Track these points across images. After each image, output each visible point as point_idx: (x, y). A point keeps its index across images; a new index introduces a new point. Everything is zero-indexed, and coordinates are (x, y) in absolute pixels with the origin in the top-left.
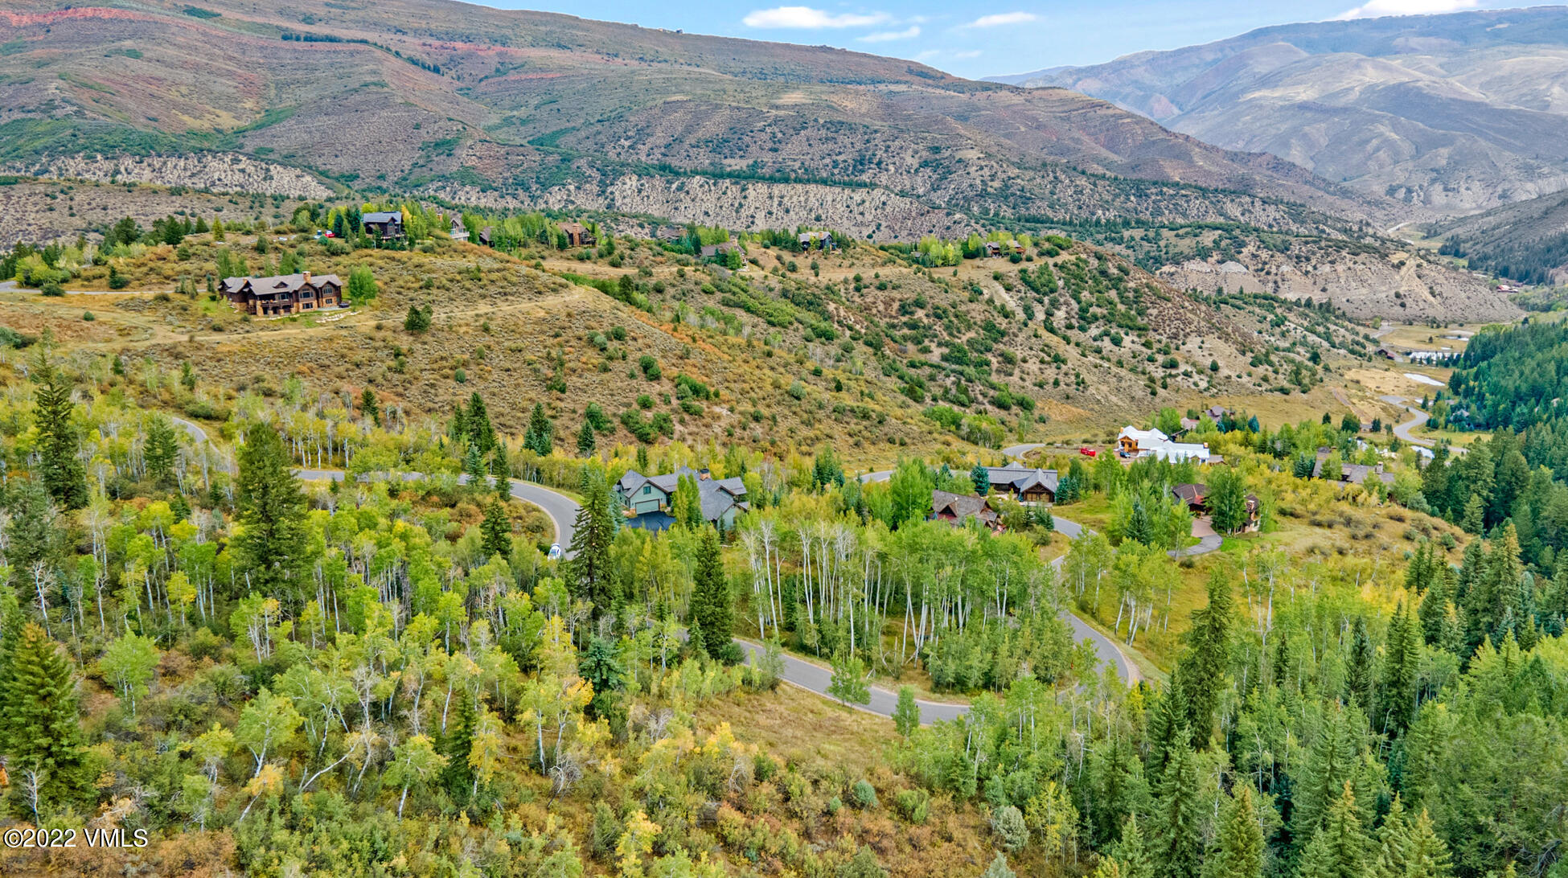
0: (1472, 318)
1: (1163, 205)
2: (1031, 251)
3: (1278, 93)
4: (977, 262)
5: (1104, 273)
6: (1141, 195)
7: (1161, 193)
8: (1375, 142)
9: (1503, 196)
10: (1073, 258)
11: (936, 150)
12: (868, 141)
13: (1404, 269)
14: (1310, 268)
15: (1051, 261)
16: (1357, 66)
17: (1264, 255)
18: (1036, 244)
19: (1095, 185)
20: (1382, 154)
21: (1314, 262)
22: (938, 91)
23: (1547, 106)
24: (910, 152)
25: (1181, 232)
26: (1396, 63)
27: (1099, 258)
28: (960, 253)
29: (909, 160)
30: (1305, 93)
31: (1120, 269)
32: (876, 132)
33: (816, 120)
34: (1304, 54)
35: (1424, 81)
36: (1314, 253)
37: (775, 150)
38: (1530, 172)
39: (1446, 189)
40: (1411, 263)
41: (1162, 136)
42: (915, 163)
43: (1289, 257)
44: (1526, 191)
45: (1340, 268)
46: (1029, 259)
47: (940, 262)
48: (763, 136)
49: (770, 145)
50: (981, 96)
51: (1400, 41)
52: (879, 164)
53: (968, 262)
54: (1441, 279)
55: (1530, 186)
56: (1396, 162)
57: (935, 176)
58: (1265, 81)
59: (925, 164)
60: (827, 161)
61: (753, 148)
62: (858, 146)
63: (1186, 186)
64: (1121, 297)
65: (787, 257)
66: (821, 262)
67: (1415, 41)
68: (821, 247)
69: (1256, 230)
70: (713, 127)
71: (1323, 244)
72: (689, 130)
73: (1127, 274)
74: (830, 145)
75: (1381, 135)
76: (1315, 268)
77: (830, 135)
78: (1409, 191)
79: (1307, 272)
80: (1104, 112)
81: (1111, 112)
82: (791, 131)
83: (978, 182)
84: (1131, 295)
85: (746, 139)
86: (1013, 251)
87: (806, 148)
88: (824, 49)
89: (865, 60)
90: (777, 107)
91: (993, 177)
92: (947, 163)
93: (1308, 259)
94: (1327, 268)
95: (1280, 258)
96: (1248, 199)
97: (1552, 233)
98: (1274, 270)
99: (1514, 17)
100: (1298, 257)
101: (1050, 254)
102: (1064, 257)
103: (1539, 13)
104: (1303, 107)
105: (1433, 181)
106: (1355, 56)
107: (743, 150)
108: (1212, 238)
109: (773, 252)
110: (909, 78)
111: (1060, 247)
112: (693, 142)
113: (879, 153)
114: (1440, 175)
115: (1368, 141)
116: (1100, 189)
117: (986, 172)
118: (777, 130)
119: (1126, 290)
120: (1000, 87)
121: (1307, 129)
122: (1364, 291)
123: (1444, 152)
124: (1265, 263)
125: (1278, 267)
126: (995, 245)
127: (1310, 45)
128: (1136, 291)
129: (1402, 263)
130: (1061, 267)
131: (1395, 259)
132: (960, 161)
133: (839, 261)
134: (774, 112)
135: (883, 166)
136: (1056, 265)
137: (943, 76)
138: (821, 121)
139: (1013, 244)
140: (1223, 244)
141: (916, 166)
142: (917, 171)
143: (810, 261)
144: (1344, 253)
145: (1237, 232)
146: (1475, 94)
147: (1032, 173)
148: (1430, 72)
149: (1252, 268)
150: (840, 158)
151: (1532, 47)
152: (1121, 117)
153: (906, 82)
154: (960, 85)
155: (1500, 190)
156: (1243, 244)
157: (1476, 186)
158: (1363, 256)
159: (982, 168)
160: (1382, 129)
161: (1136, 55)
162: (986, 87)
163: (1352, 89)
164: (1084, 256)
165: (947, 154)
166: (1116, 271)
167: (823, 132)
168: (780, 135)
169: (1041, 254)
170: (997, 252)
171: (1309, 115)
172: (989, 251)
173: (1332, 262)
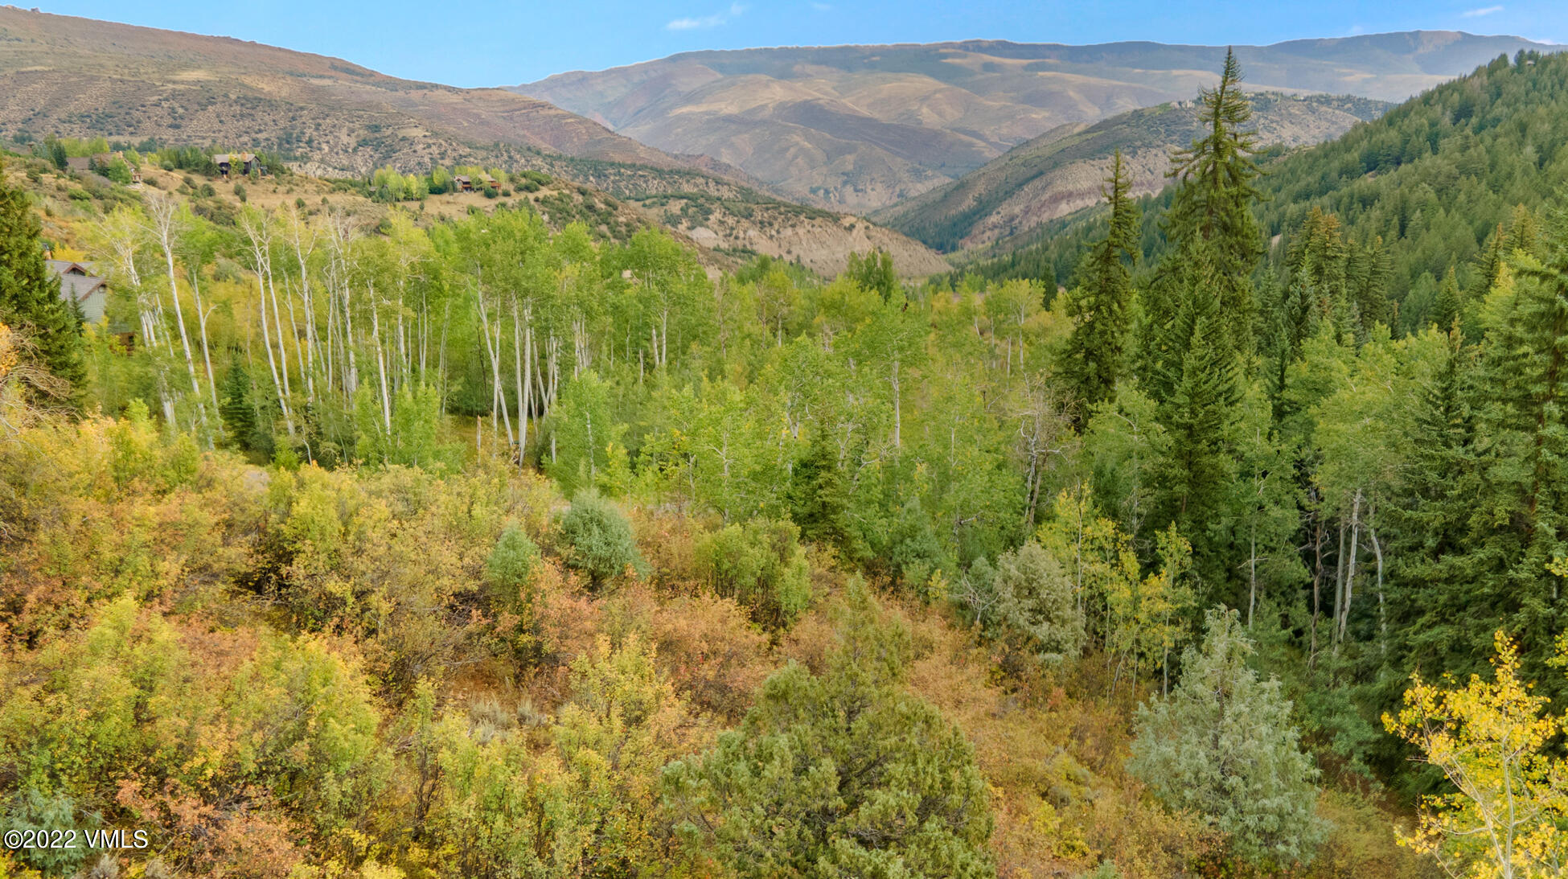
0: (916, 273)
1: (622, 184)
2: (506, 186)
3: (703, 108)
4: (446, 197)
5: (591, 208)
6: (599, 175)
7: (619, 173)
8: (792, 150)
9: (901, 195)
10: (555, 193)
11: (376, 128)
12: (294, 118)
13: (855, 232)
14: (774, 233)
15: (531, 196)
16: (767, 86)
17: (731, 221)
18: (512, 180)
19: (552, 165)
20: (799, 160)
21: (776, 226)
22: (368, 87)
23: (920, 123)
24: (345, 130)
25: (648, 202)
26: (799, 85)
27: (583, 193)
28: (425, 186)
29: (345, 139)
30: (728, 108)
31: (608, 204)
32: (302, 109)
33: (226, 96)
34: (720, 76)
35: (824, 100)
36: (775, 219)
37: (177, 127)
38: (918, 175)
39: (856, 190)
40: (860, 226)
41: (606, 135)
42: (353, 142)
43: (754, 223)
44: (919, 189)
45: (801, 231)
46: (507, 194)
47: (402, 195)
48: (158, 111)
49: (170, 121)
50: (415, 95)
51: (797, 68)
52: (310, 142)
53: (435, 197)
54: (886, 240)
55: (919, 186)
56: (813, 168)
57: (377, 156)
58: (691, 98)
59: (363, 143)
60: (245, 139)
61: (147, 124)
62: (282, 123)
63: (643, 167)
64: (613, 232)
65: (199, 180)
66: (248, 188)
67: (810, 69)
68: (246, 172)
69: (719, 199)
70: (88, 100)
71: (782, 209)
72: (55, 103)
73: (616, 209)
74: (248, 123)
75: (797, 144)
76: (778, 232)
77: (245, 111)
78: (827, 192)
79: (771, 237)
80: (545, 112)
81: (552, 112)
82: (196, 107)
83: (427, 159)
84: (623, 229)
85: (136, 114)
86: (487, 185)
87: (217, 126)
88: (228, 40)
89: (281, 54)
90: (174, 82)
91: (443, 155)
92: (389, 141)
93: (771, 224)
94: (789, 232)
95: (745, 223)
96: (702, 180)
97: (953, 212)
98: (741, 235)
99: (883, 52)
100: (761, 222)
101: (528, 189)
102: (544, 192)
103: (901, 49)
104: (729, 119)
105: (845, 183)
106: (764, 78)
107: (134, 127)
108: (678, 207)
109: (178, 176)
110: (333, 73)
111: (539, 182)
112: (63, 116)
113: (308, 132)
114: (850, 178)
115: (787, 149)
116: (557, 169)
117: (435, 150)
118: (176, 105)
119: (617, 224)
120: (436, 86)
121: (733, 139)
122: (824, 252)
123: (850, 158)
124: (732, 229)
125: (745, 232)
126: (465, 179)
127: (721, 68)
128: (627, 225)
129: (852, 226)
130: (544, 202)
131: (847, 222)
132: (404, 139)
133: (272, 187)
134: (170, 86)
135: (315, 144)
136: (537, 200)
137: (372, 74)
138: (233, 97)
139: (486, 178)
140: (691, 211)
141: (353, 144)
142: (355, 150)
143: (232, 185)
144: (802, 218)
145: (701, 201)
146: (864, 112)
147: (484, 154)
148: (826, 93)
149: (721, 234)
150: (261, 136)
151: (901, 75)
152: (564, 117)
153: (330, 77)
154: (392, 84)
155: (897, 190)
156: (709, 212)
157: (879, 187)
158: (819, 220)
159: (429, 146)
160: (796, 138)
161: (567, 74)
162: (421, 86)
163: (766, 105)
164: (566, 192)
165: (389, 132)
166: (603, 206)
167: (237, 108)
168: (181, 111)
169: (519, 189)
170: (468, 187)
171: (733, 127)
172: (459, 186)
173: (793, 226)
